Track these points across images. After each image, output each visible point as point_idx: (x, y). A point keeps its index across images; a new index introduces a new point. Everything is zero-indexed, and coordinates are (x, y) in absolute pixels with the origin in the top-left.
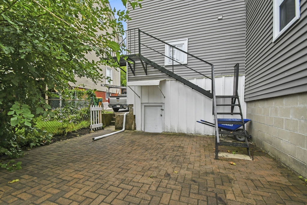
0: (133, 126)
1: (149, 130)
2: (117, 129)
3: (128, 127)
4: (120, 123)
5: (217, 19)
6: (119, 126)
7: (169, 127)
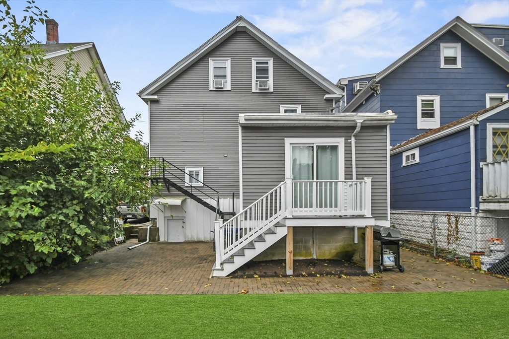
0: (157, 238)
1: (172, 239)
2: (140, 241)
3: (151, 238)
4: (143, 235)
5: (223, 156)
6: (143, 237)
7: (190, 237)
